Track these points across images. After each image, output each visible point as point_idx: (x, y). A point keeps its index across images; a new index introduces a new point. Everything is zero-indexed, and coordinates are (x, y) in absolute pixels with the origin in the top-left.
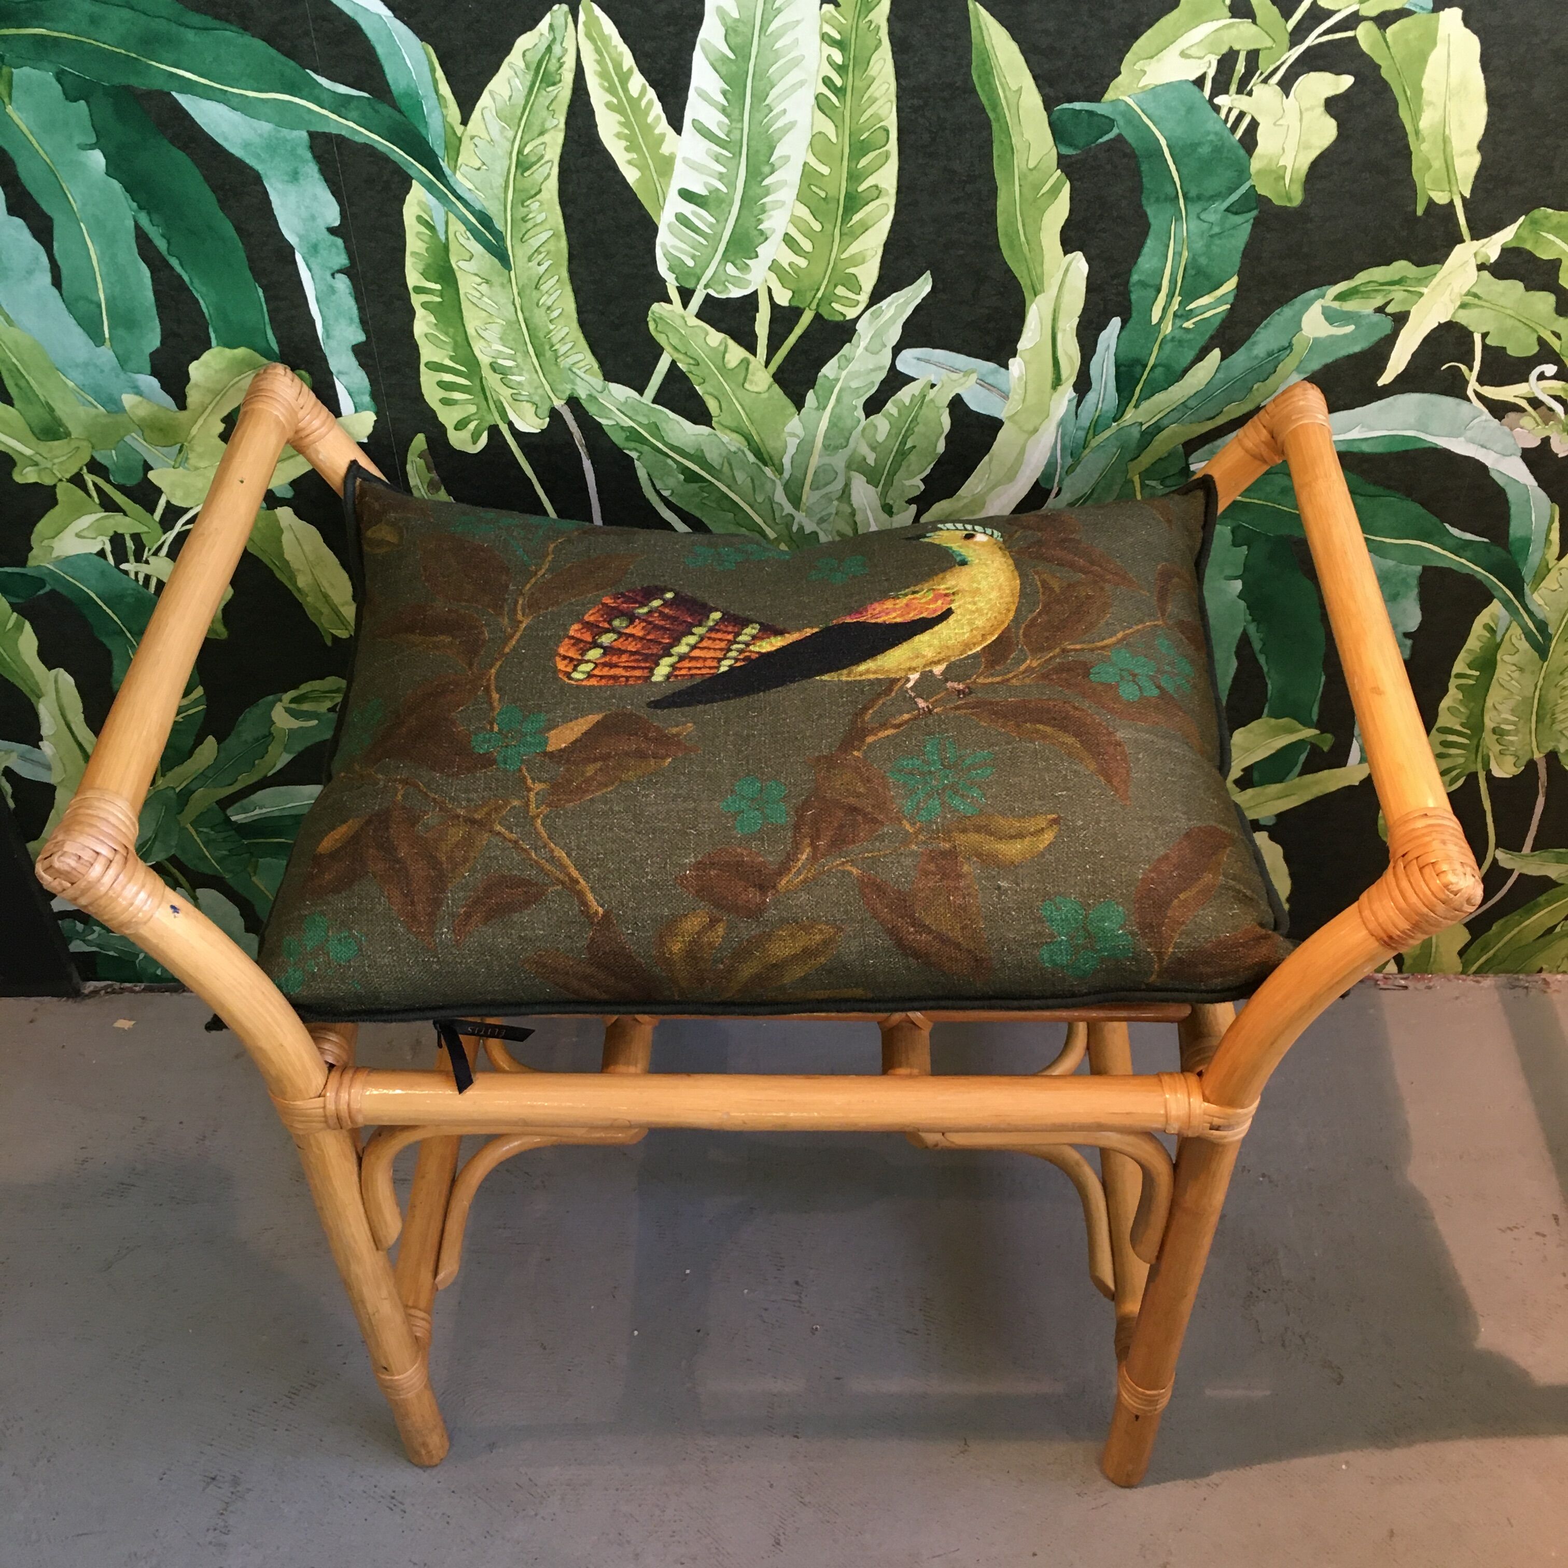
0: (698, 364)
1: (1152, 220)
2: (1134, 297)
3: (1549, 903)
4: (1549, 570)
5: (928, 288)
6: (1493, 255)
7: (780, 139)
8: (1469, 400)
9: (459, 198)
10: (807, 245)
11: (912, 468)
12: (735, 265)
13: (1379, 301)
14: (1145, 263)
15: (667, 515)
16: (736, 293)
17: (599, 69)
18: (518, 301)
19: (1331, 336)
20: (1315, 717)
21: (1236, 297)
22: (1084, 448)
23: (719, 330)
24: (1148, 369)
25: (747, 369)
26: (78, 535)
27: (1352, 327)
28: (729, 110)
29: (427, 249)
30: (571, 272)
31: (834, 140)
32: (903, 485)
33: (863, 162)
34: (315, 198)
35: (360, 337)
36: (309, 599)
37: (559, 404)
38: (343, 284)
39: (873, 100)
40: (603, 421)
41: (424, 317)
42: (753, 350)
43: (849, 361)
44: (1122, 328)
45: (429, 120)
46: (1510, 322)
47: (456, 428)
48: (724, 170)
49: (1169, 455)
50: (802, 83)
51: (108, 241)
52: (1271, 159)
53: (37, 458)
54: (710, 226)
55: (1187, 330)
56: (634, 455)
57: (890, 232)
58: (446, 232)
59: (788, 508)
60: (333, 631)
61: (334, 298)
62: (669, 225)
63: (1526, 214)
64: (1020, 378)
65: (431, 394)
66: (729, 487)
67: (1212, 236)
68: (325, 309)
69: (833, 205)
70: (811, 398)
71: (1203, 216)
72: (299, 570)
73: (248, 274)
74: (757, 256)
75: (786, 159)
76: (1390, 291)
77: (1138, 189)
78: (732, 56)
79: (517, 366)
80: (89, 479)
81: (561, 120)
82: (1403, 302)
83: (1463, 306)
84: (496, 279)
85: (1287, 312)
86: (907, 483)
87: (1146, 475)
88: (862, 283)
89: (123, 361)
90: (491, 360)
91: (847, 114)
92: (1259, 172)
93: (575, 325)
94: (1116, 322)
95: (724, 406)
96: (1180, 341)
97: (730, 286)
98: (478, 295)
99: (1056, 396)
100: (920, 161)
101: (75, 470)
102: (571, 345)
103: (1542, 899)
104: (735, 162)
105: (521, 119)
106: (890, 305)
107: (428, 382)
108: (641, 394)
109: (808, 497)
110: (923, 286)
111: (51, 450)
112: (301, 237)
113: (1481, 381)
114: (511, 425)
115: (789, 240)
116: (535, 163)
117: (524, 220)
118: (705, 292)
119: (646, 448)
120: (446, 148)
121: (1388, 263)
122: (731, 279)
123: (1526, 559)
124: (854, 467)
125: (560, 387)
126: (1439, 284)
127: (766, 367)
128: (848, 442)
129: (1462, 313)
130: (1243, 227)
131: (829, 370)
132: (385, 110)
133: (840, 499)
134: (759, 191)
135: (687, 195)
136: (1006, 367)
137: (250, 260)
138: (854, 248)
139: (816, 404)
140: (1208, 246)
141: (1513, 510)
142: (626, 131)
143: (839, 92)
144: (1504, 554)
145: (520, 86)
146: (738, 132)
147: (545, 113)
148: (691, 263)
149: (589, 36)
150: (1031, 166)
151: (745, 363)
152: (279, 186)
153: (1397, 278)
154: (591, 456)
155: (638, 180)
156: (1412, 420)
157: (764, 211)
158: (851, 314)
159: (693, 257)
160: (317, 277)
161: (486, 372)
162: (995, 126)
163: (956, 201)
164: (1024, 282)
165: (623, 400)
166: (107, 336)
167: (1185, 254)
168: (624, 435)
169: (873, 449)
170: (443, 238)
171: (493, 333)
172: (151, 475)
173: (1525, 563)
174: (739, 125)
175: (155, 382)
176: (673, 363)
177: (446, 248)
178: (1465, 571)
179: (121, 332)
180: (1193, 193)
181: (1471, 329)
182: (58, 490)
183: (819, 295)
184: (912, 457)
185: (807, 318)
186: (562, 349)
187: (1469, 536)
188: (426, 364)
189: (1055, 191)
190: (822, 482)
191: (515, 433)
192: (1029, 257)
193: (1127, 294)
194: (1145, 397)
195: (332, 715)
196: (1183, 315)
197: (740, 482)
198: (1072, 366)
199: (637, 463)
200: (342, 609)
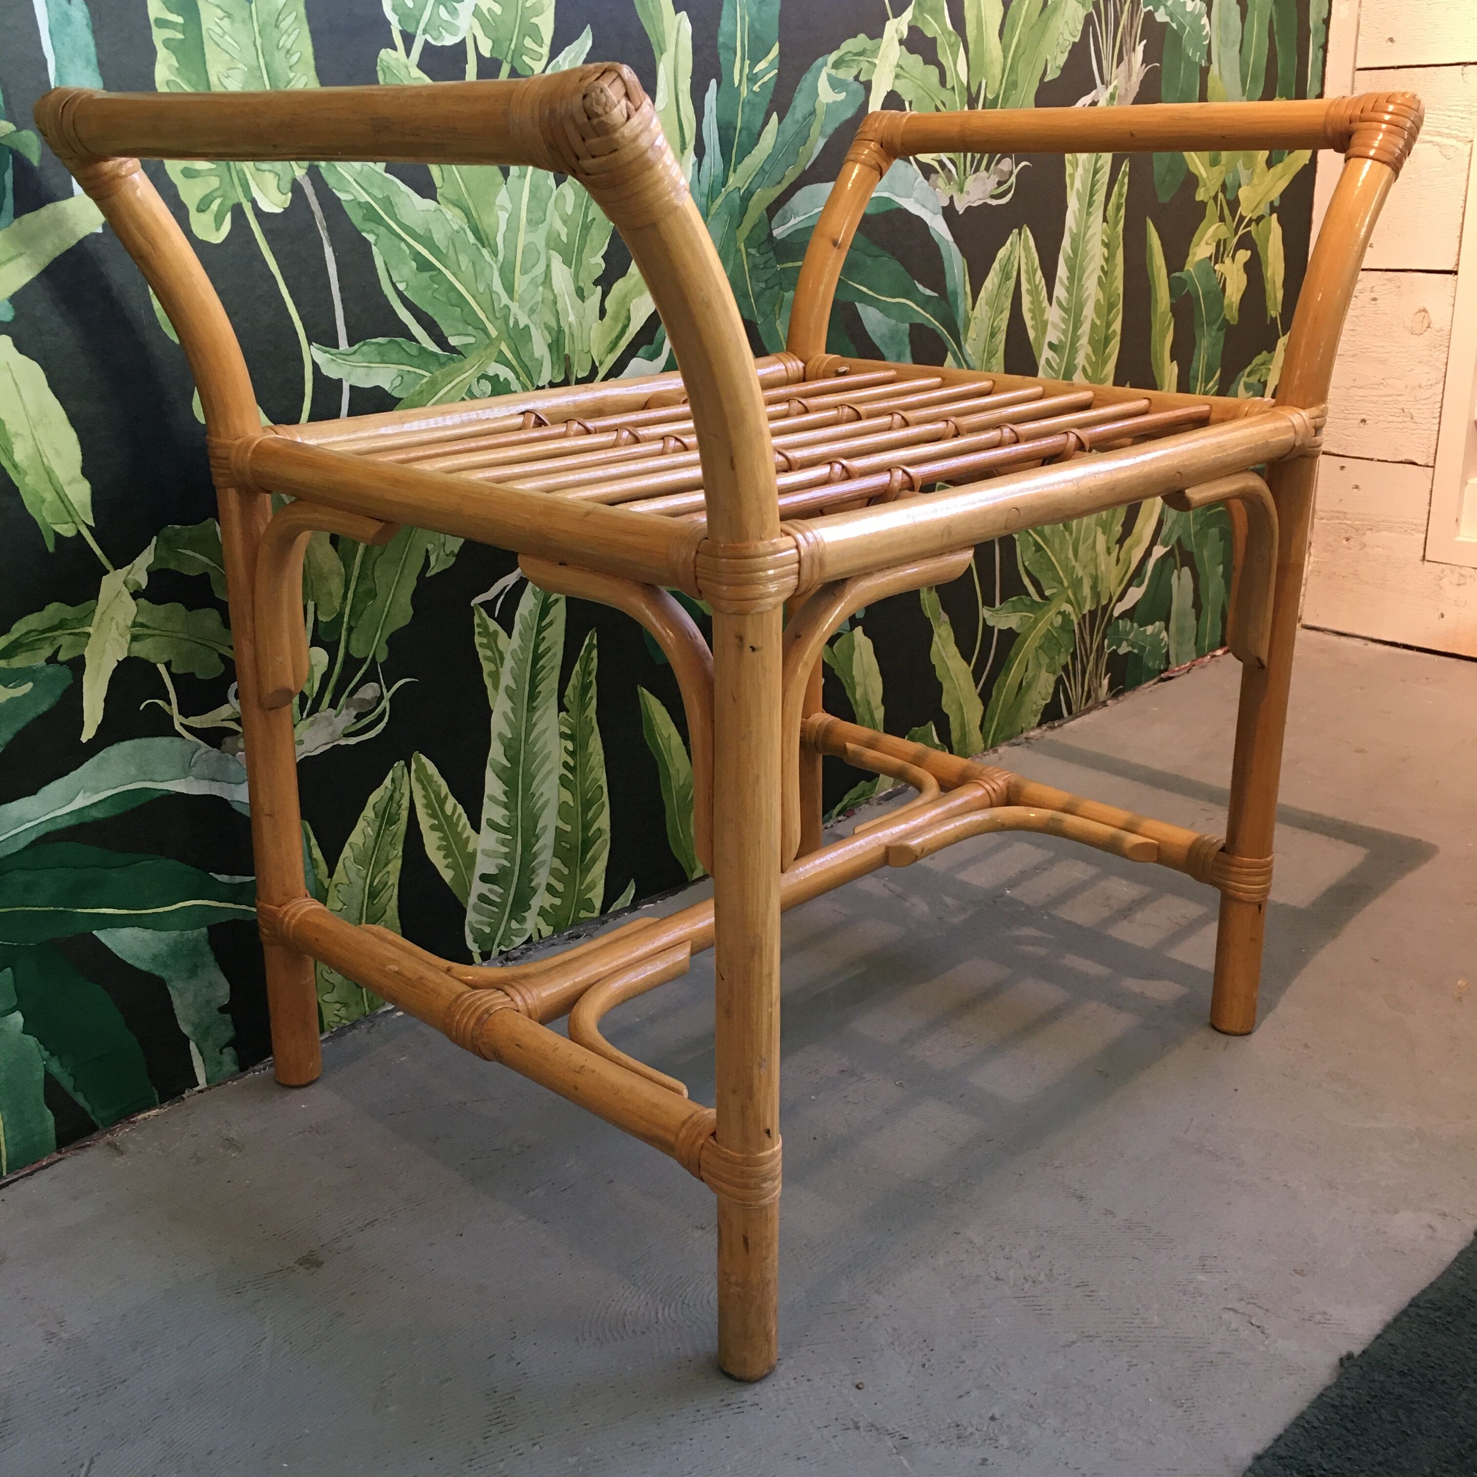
2: (722, 59)
4: (970, 320)
5: (589, 44)
6: (905, 32)
8: (913, 164)
11: (594, 243)
12: (446, 8)
13: (855, 70)
14: (725, 25)
15: (405, 315)
16: (449, 41)
18: (259, 41)
19: (835, 102)
21: (780, 62)
24: (737, 132)
27: (845, 94)
30: (308, 8)
32: (590, 263)
35: (96, 85)
36: (28, 479)
37: (300, 174)
38: (79, 8)
40: (342, 196)
41: (165, 59)
44: (718, 90)
46: (921, 92)
47: (200, 210)
49: (760, 221)
55: (756, 93)
56: (371, 238)
59: (505, 299)
60: (58, 528)
61: (70, 30)
65: (172, 164)
66: (454, 274)
67: (760, 3)
68: (58, 45)
72: (17, 435)
76: (859, 61)
82: (867, 71)
83: (897, 76)
84: (237, 14)
85: (809, 77)
86: (592, 261)
87: (748, 242)
88: (543, 35)
93: (313, 73)
94: (713, 83)
95: (445, 176)
96: (753, 105)
97: (443, 31)
98: (219, 31)
99: (684, 159)
103: (1012, 653)
106: (565, 59)
109: (520, 282)
110: (586, 41)
114: (254, 203)
118: (424, 37)
119: (382, 230)
121: (855, 36)
122: (444, 25)
123: (958, 311)
124: (552, 245)
126: (882, 55)
128: (545, 215)
129: (897, 82)
133: (543, 284)
140: (759, 12)
141: (946, 265)
144: (948, 309)
148: (410, 4)
153: (861, 49)
154: (333, 244)
158: (537, 69)
164: (653, 40)
165: (359, 169)
167: (747, 18)
168: (361, 213)
169: (565, 222)
171: (235, 82)
173: (958, 316)
178: (931, 326)
181: (903, 97)
183: (513, 47)
184: (593, 230)
185: (505, 71)
187: (927, 292)
190: (528, 266)
191: (259, 213)
192: (653, 14)
193: (717, 56)
194: (739, 161)
195: (51, 669)
196: (753, 79)
197: (463, 268)
198: (691, 127)
199: (375, 249)
200: (69, 491)
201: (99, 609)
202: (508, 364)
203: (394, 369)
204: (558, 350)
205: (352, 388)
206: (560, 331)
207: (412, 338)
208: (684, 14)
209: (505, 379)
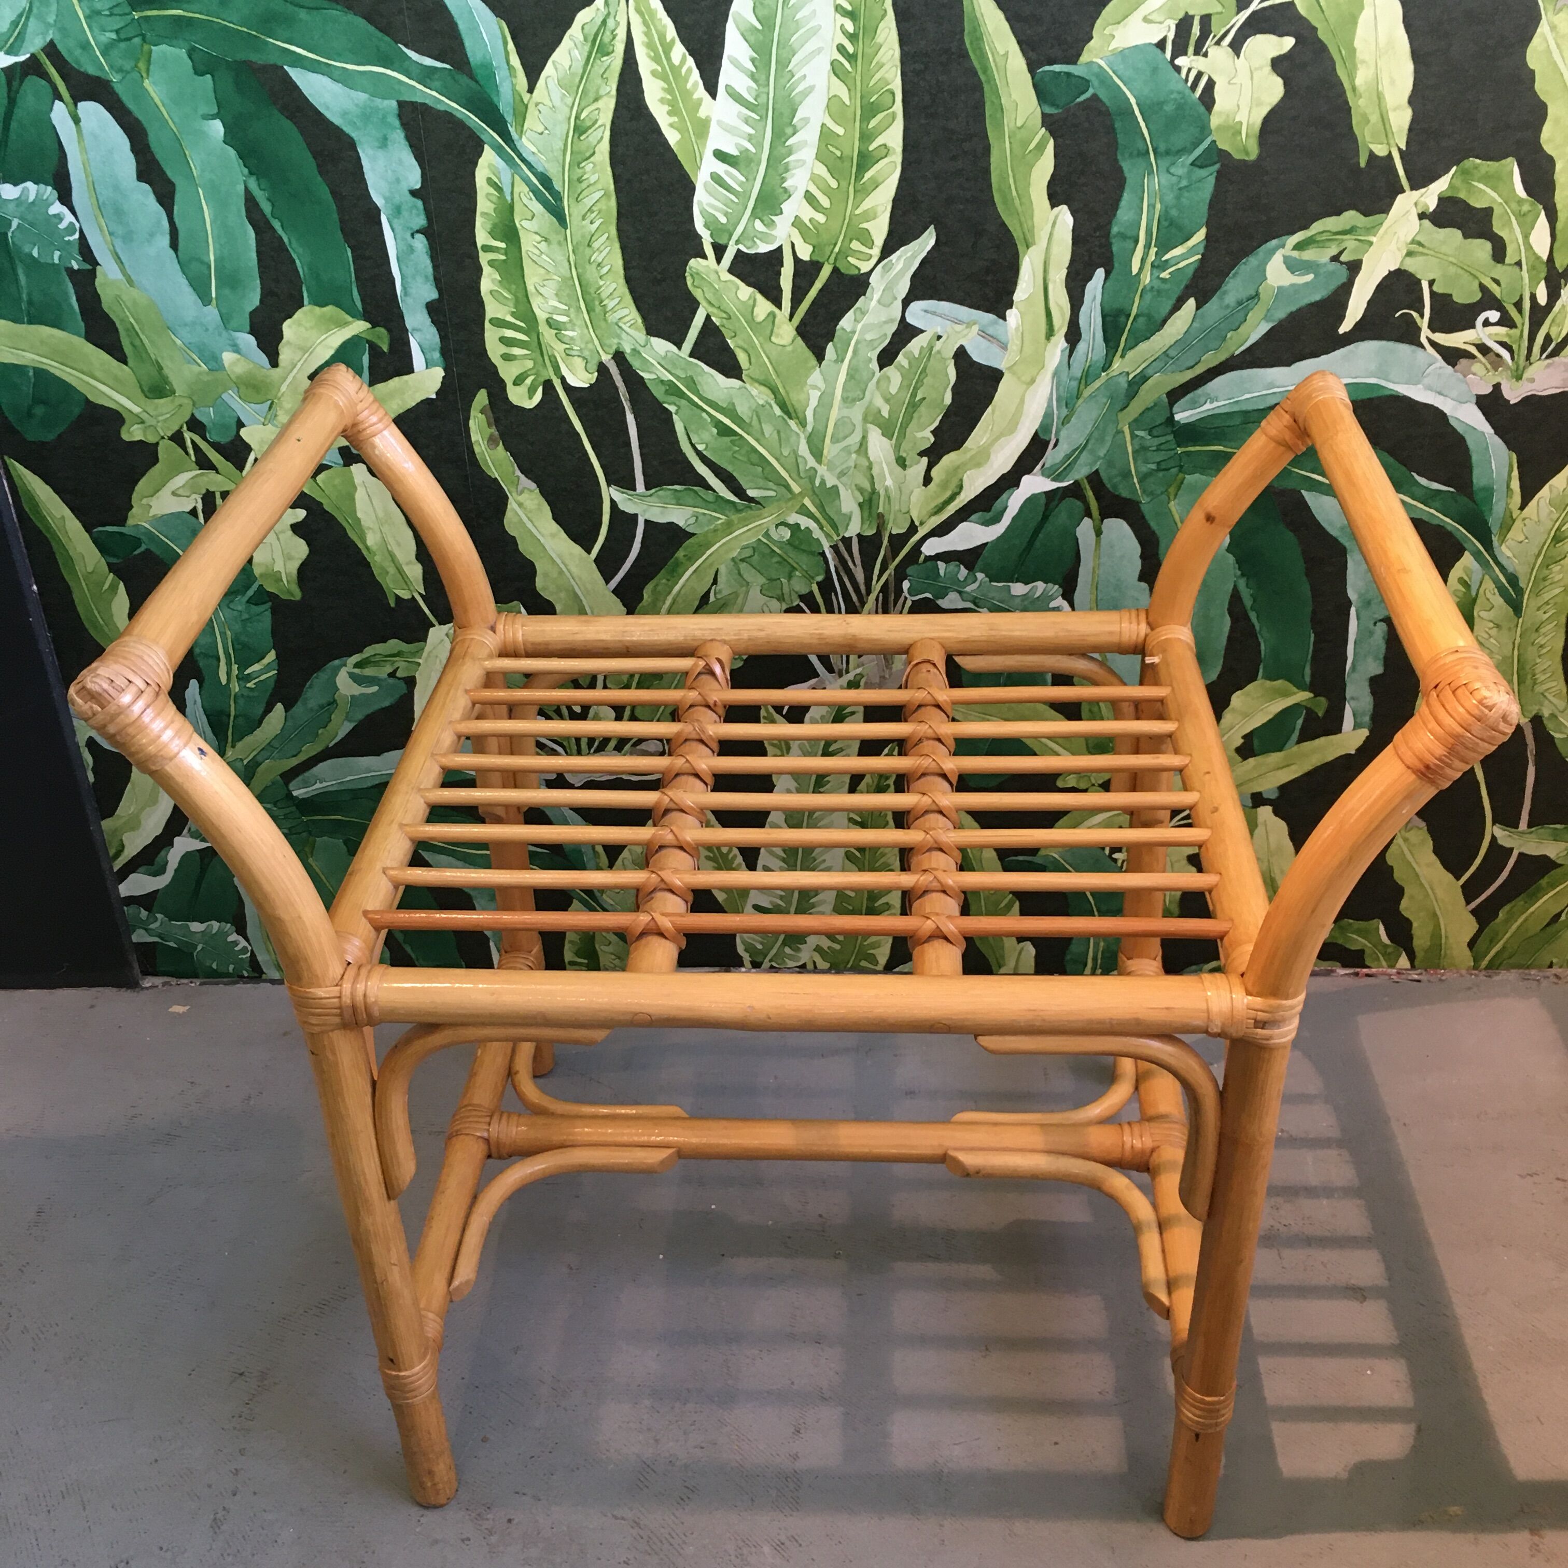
0: (730, 318)
1: (1127, 174)
2: (1115, 249)
3: (1553, 886)
4: (1514, 521)
5: (932, 242)
6: (1432, 205)
7: (801, 103)
8: (1423, 347)
9: (523, 160)
10: (825, 202)
11: (922, 420)
12: (762, 221)
13: (1334, 251)
14: (1124, 214)
15: (702, 469)
16: (763, 248)
17: (646, 40)
18: (572, 258)
19: (1292, 285)
20: (1308, 679)
21: (1206, 247)
22: (1078, 398)
23: (749, 284)
24: (1131, 319)
25: (773, 322)
26: (174, 494)
27: (1311, 276)
28: (756, 76)
29: (495, 210)
30: (619, 230)
31: (848, 103)
32: (915, 436)
33: (873, 123)
34: (400, 162)
35: (434, 295)
36: (376, 557)
37: (606, 358)
38: (420, 243)
39: (880, 66)
40: (645, 375)
41: (490, 275)
42: (778, 304)
43: (864, 313)
44: (1106, 279)
45: (501, 89)
46: (1452, 270)
47: (515, 383)
48: (753, 132)
49: (1155, 405)
50: (819, 50)
51: (220, 205)
52: (1228, 116)
53: (145, 416)
54: (741, 184)
55: (1164, 280)
56: (672, 408)
57: (898, 188)
58: (512, 193)
59: (812, 462)
60: (397, 592)
61: (412, 256)
62: (705, 185)
63: (1457, 163)
64: (1017, 329)
65: (494, 349)
66: (757, 440)
67: (1180, 189)
68: (404, 267)
69: (847, 164)
70: (830, 349)
71: (1172, 170)
72: (369, 528)
73: (339, 235)
74: (781, 213)
75: (806, 120)
76: (1343, 240)
77: (1113, 145)
78: (760, 27)
79: (571, 321)
80: (188, 436)
81: (612, 87)
82: (1355, 250)
83: (1410, 254)
84: (554, 238)
85: (1252, 261)
86: (919, 435)
87: (1135, 424)
88: (874, 238)
89: (226, 319)
90: (547, 316)
91: (858, 79)
92: (1219, 128)
93: (622, 281)
94: (1100, 273)
95: (753, 360)
96: (1159, 291)
97: (758, 241)
98: (537, 252)
99: (1050, 346)
100: (923, 121)
101: (176, 428)
102: (617, 300)
103: (1544, 882)
104: (763, 123)
105: (578, 87)
106: (899, 258)
107: (491, 336)
108: (680, 348)
109: (830, 450)
110: (928, 240)
111: (156, 408)
112: (386, 199)
113: (1433, 327)
114: (563, 380)
115: (809, 197)
116: (590, 127)
117: (580, 180)
118: (736, 248)
119: (683, 402)
120: (514, 114)
121: (1338, 214)
122: (759, 235)
123: (1491, 509)
124: (870, 419)
125: (608, 342)
126: (1386, 232)
127: (790, 320)
128: (864, 394)
129: (1409, 261)
130: (1208, 179)
131: (846, 323)
132: (464, 80)
133: (858, 452)
134: (784, 151)
135: (720, 155)
136: (1004, 318)
137: (341, 221)
138: (867, 204)
139: (835, 357)
140: (1178, 198)
141: (1475, 458)
142: (669, 97)
143: (851, 58)
144: (1471, 504)
145: (579, 56)
146: (765, 96)
147: (599, 81)
148: (723, 220)
149: (638, 11)
150: (1019, 124)
151: (772, 315)
152: (371, 152)
153: (1348, 227)
154: (635, 412)
155: (678, 143)
156: (1373, 367)
157: (787, 170)
158: (865, 267)
159: (726, 214)
160: (398, 236)
161: (543, 328)
162: (986, 88)
163: (954, 158)
164: (1017, 234)
165: (663, 354)
166: (214, 295)
167: (1158, 206)
168: (663, 388)
169: (887, 401)
170: (509, 198)
171: (549, 290)
172: (243, 433)
173: (1491, 514)
174: (765, 90)
175: (252, 340)
176: (708, 317)
177: (511, 208)
178: (1435, 522)
179: (227, 291)
180: (1162, 147)
181: (1419, 276)
182: (159, 448)
183: (837, 249)
184: (923, 409)
185: (826, 272)
186: (611, 304)
187: (1435, 486)
188: (491, 321)
189: (1041, 147)
190: (841, 435)
191: (567, 388)
192: (1020, 210)
193: (1108, 245)
194: (1130, 347)
195: (391, 681)
196: (1159, 266)
197: (767, 435)
198: (1063, 315)
199: (675, 417)
200: (406, 569)
201: (427, 649)
202: (811, 516)
203: (690, 510)
204: (870, 508)
205: (646, 521)
206: (874, 491)
207: (708, 487)
208: (1064, 208)
209: (807, 528)
